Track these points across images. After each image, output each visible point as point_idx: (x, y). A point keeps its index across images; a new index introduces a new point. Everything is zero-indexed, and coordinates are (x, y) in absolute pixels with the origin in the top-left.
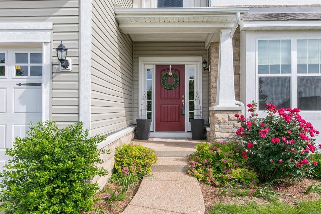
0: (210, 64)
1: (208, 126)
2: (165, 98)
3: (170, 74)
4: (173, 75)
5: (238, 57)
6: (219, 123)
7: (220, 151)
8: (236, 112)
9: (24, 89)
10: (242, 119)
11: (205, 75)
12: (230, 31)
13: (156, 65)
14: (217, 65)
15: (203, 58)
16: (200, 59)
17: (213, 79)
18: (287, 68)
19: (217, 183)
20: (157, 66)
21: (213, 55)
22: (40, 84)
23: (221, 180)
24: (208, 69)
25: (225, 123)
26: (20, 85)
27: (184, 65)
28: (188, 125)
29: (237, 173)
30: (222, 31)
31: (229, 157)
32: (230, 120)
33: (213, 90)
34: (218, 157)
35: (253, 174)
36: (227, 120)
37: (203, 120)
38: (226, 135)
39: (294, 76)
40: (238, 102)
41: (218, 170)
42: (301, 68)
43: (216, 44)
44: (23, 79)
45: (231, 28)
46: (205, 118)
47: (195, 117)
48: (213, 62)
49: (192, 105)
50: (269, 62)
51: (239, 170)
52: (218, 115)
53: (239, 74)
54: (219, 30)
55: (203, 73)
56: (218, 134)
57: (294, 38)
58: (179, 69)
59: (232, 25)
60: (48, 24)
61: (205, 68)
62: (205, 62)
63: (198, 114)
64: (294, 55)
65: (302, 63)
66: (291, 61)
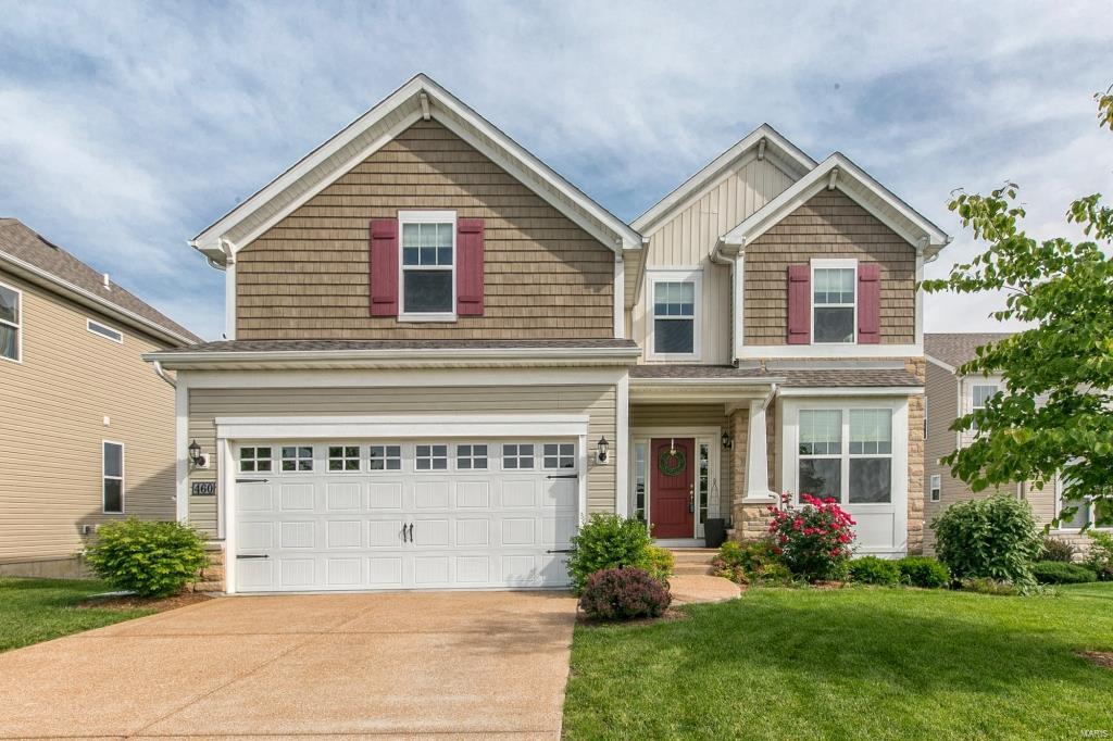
0: (733, 438)
1: (731, 527)
2: (664, 489)
3: (673, 452)
4: (677, 454)
5: (773, 430)
6: (748, 519)
7: (750, 548)
8: (769, 506)
9: (553, 481)
10: (776, 513)
11: (724, 454)
12: (762, 402)
13: (652, 439)
14: (745, 442)
15: (722, 428)
16: (718, 429)
17: (738, 462)
18: (837, 447)
19: (748, 580)
20: (654, 440)
21: (738, 427)
22: (576, 476)
23: (751, 577)
24: (730, 446)
25: (755, 519)
26: (549, 477)
27: (693, 439)
28: (699, 529)
29: (769, 568)
30: (753, 401)
31: (761, 554)
32: (762, 515)
33: (738, 478)
34: (748, 555)
35: (785, 569)
36: (758, 515)
37: (722, 521)
38: (756, 534)
39: (846, 457)
40: (773, 493)
41: (749, 568)
42: (854, 447)
43: (744, 412)
44: (553, 471)
45: (765, 399)
46: (725, 517)
47: (709, 517)
48: (739, 436)
49: (704, 499)
50: (813, 439)
51: (771, 566)
52: (746, 510)
53: (774, 455)
54: (749, 401)
55: (722, 451)
56: (747, 534)
57: (846, 408)
58: (686, 445)
59: (767, 396)
60: (585, 417)
61: (725, 445)
62: (725, 436)
63: (714, 511)
64: (846, 429)
65: (855, 440)
66: (841, 438)
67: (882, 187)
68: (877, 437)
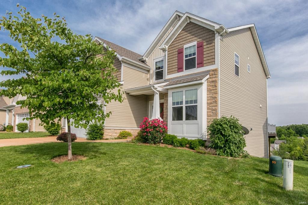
18: (181, 103)
39: (184, 106)
42: (187, 102)
57: (184, 90)
64: (184, 97)
65: (187, 100)
66: (183, 100)
67: (199, 17)
68: (194, 99)
